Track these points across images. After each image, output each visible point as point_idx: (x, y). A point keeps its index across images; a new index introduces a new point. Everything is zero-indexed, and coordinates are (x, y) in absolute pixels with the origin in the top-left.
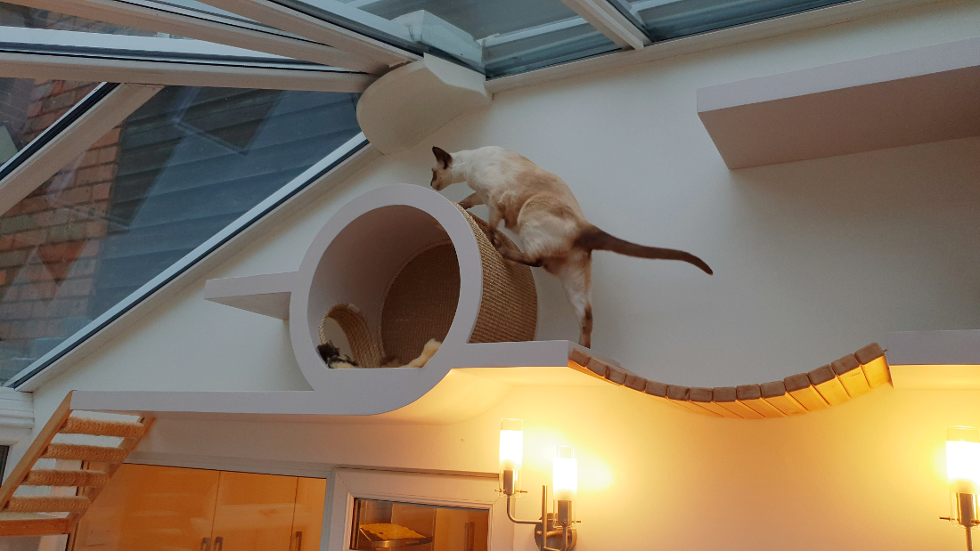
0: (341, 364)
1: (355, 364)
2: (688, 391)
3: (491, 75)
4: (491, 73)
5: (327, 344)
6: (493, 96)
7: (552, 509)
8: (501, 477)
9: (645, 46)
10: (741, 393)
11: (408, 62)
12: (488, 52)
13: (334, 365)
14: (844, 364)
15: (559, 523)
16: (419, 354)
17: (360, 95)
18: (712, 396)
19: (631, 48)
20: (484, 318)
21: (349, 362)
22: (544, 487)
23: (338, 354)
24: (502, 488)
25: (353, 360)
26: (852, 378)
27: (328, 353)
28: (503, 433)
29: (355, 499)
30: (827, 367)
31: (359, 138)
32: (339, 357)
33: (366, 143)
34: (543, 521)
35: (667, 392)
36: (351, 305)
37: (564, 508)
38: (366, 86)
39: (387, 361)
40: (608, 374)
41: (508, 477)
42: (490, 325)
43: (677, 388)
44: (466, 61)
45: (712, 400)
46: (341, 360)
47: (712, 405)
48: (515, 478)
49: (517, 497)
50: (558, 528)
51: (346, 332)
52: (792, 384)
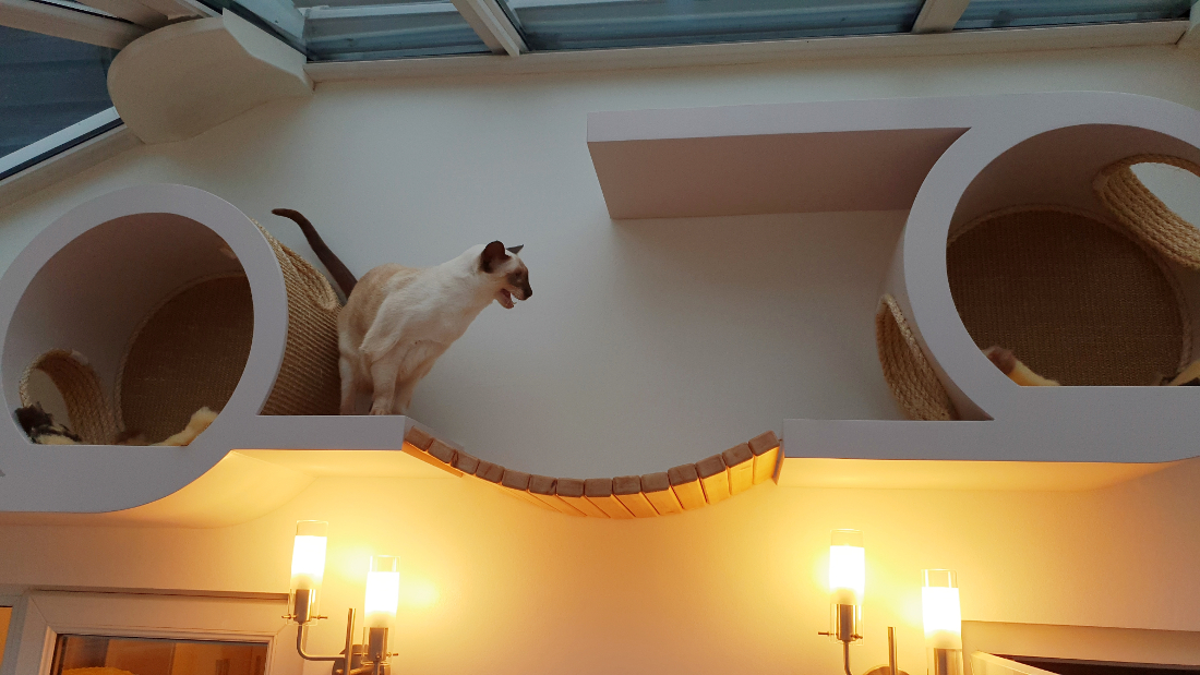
0: (53, 438)
1: (76, 439)
2: (555, 482)
3: (314, 58)
4: (314, 54)
5: (32, 408)
6: (315, 85)
7: (361, 639)
8: (292, 599)
9: (521, 53)
10: (618, 487)
11: (198, 17)
12: (312, 26)
13: (42, 438)
14: (736, 455)
15: (369, 657)
16: (180, 428)
17: (115, 52)
18: (584, 489)
19: (504, 53)
20: (285, 381)
21: (67, 434)
22: (351, 610)
23: (49, 423)
24: (292, 612)
25: (73, 433)
26: (741, 471)
27: (32, 422)
28: (299, 539)
29: (59, 636)
30: (717, 458)
31: (107, 116)
32: (52, 428)
33: (118, 123)
34: (347, 656)
35: (530, 484)
36: (75, 353)
37: (378, 637)
38: (128, 40)
39: (127, 436)
40: (455, 460)
41: (301, 599)
42: (293, 391)
43: (542, 479)
44: (282, 33)
45: (584, 494)
46: (55, 432)
47: (581, 502)
48: (312, 600)
49: (311, 626)
50: (367, 664)
51: (64, 392)
52: (677, 477)
